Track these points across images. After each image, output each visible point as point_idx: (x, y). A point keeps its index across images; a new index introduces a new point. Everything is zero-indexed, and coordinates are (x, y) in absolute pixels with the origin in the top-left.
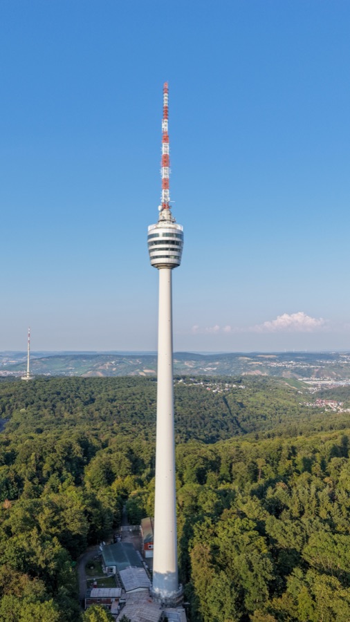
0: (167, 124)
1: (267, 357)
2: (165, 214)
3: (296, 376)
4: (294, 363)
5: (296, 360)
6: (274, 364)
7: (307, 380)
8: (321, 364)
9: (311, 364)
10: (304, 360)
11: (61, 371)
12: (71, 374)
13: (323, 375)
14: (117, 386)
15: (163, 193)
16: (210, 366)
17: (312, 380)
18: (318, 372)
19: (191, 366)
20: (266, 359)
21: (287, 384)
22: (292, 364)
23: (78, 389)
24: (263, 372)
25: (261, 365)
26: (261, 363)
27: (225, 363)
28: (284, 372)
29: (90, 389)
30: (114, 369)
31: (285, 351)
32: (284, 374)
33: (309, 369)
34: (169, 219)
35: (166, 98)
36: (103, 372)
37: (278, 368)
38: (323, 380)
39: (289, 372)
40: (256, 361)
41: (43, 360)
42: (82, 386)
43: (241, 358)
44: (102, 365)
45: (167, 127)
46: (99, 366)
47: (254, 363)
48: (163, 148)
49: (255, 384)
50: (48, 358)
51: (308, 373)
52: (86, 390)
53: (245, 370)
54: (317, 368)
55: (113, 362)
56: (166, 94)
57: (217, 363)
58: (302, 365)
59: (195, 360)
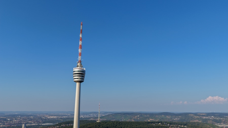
0: (81, 35)
1: (202, 114)
2: (79, 64)
3: (214, 122)
4: (214, 117)
5: (214, 116)
6: (205, 117)
7: (219, 125)
8: (226, 118)
9: (221, 118)
10: (218, 116)
11: (119, 119)
12: (123, 120)
13: (227, 123)
14: (132, 125)
15: (79, 57)
16: (177, 118)
17: (222, 125)
18: (224, 121)
19: (169, 118)
20: (201, 115)
21: (208, 126)
22: (212, 117)
23: (116, 126)
24: (200, 121)
25: (198, 118)
26: (198, 117)
27: (183, 117)
28: (208, 121)
29: (121, 126)
30: (139, 119)
31: (211, 112)
32: (209, 122)
33: (220, 120)
34: (80, 66)
35: (82, 27)
36: (134, 119)
37: (206, 119)
38: (227, 125)
39: (211, 121)
40: (197, 116)
41: (113, 115)
42: (118, 125)
43: (190, 115)
44: (134, 117)
45: (81, 36)
46: (133, 117)
47: (195, 117)
48: (80, 43)
49: (192, 126)
50: (115, 114)
51: (220, 122)
52: (119, 126)
53: (191, 120)
54: (224, 119)
55: (138, 116)
56: (82, 26)
57: (180, 117)
58: (217, 118)
59: (171, 115)
